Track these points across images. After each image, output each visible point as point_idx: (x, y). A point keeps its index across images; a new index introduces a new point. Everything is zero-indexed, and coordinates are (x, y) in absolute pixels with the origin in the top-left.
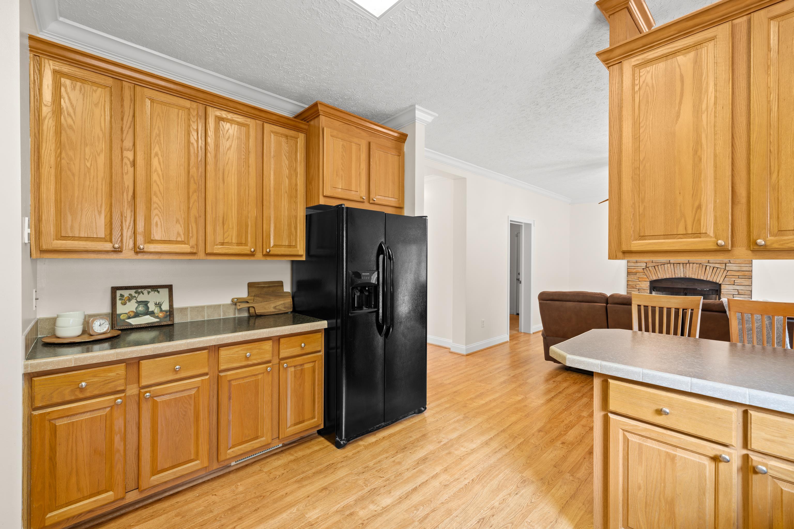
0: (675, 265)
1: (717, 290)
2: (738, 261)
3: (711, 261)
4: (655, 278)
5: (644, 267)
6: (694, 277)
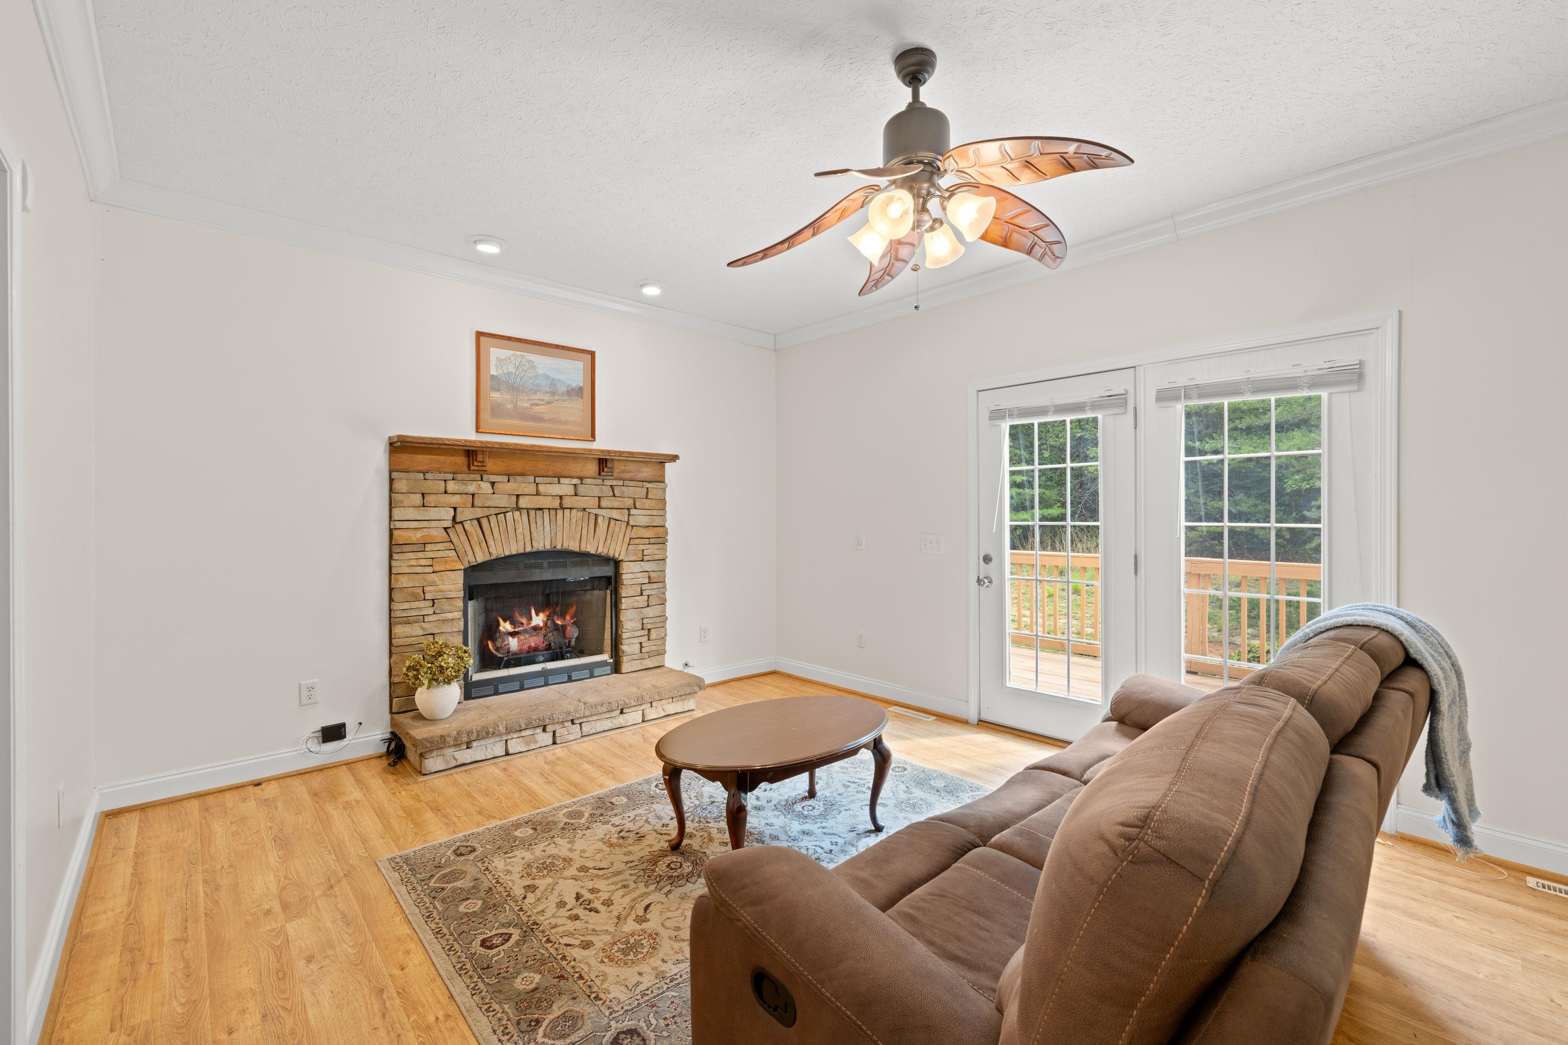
0: (532, 513)
1: (613, 578)
2: (648, 503)
3: (604, 503)
4: (481, 558)
5: (448, 524)
6: (574, 546)
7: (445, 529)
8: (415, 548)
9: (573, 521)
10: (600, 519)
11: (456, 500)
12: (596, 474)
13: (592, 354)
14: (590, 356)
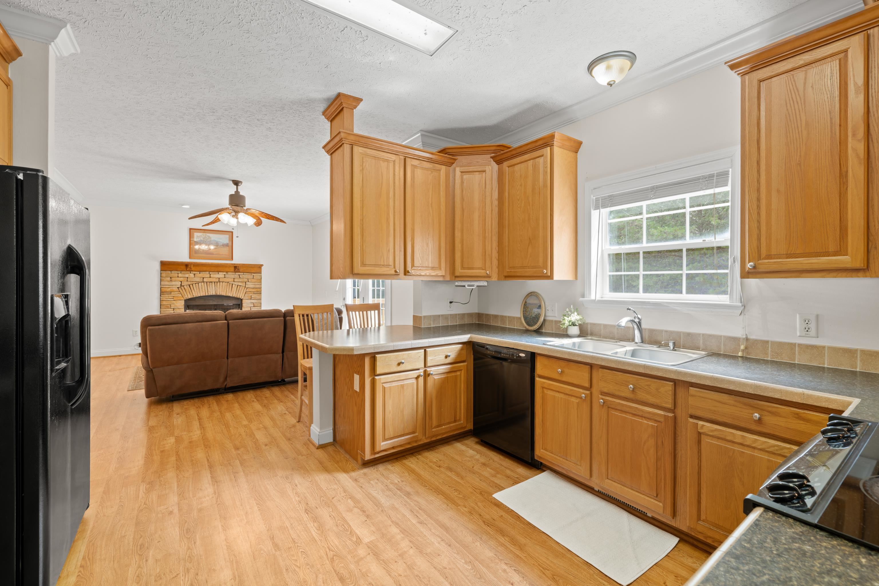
0: (208, 283)
1: (239, 305)
2: (253, 280)
3: (235, 280)
4: (190, 297)
5: (179, 286)
6: (224, 294)
7: (178, 288)
8: (168, 293)
9: (224, 286)
10: (234, 286)
11: (181, 279)
12: (234, 271)
14: (231, 233)
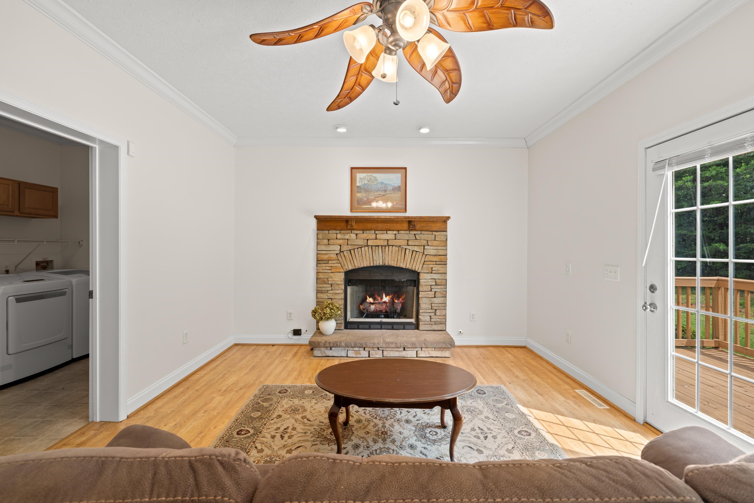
0: (374, 248)
1: (415, 281)
2: (435, 243)
3: (410, 243)
4: (351, 268)
5: (338, 252)
6: (394, 264)
7: (337, 254)
8: (325, 262)
9: (394, 252)
10: (407, 251)
11: (340, 242)
12: (407, 229)
13: (405, 169)
14: (404, 170)
